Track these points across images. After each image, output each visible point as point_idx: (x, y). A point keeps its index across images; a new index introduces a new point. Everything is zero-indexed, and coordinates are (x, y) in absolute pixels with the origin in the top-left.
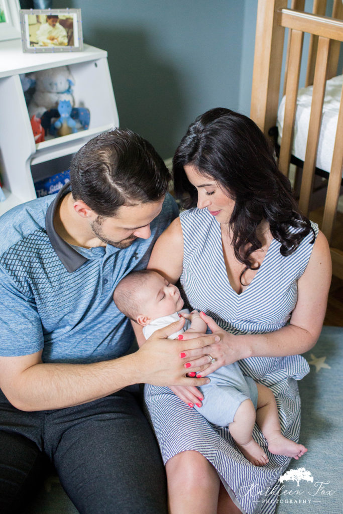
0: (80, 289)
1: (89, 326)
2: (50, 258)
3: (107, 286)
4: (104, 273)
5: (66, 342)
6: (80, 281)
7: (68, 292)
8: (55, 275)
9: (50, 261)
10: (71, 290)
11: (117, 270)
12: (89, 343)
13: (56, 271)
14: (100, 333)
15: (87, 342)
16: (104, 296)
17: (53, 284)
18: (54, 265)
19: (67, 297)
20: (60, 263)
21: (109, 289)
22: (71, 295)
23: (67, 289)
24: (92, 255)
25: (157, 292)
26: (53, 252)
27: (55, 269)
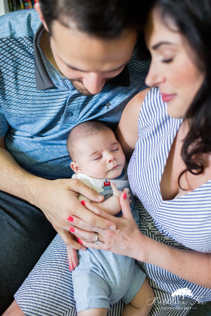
0: (45, 108)
1: (52, 142)
2: (28, 67)
3: (71, 119)
4: (70, 106)
5: (27, 143)
6: (46, 102)
7: (32, 106)
8: (24, 85)
9: (27, 70)
10: (35, 106)
11: (85, 110)
12: (44, 154)
13: (27, 82)
14: (58, 151)
15: (43, 152)
16: (67, 126)
17: (19, 92)
18: (28, 76)
19: (30, 109)
20: (34, 77)
21: (73, 123)
22: (34, 109)
23: (32, 103)
24: (61, 84)
25: (93, 152)
26: (33, 64)
27: (26, 80)
